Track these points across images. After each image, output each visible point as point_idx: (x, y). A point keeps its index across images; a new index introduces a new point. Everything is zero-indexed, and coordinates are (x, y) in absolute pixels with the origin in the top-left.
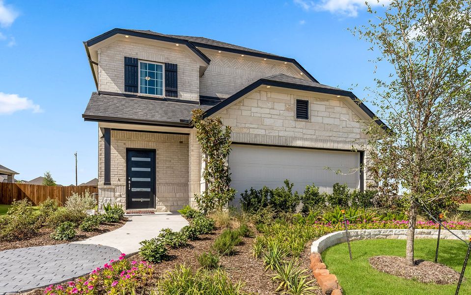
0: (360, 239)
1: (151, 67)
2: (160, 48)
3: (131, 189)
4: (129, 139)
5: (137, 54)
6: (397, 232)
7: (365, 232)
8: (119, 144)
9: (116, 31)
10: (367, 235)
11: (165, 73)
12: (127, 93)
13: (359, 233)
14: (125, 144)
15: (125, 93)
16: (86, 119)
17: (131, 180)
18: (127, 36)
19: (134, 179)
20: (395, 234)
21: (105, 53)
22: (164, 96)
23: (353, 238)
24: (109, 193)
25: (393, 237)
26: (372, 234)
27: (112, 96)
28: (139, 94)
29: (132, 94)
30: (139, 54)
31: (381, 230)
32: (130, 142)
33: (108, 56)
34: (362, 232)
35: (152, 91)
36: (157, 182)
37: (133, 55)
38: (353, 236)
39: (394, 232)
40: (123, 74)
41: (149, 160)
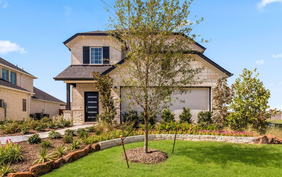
0: (164, 139)
1: (96, 50)
2: (100, 39)
3: (87, 112)
4: (86, 87)
5: (89, 44)
6: (191, 136)
7: (167, 136)
8: (81, 90)
9: (77, 35)
10: (169, 138)
11: (103, 52)
12: (84, 64)
13: (163, 136)
14: (83, 90)
15: (83, 64)
16: (56, 80)
17: (87, 108)
18: (83, 36)
19: (89, 107)
20: (190, 138)
21: (74, 46)
22: (102, 64)
23: (158, 139)
24: (68, 114)
25: (188, 139)
26: (172, 137)
27: (77, 67)
28: (90, 64)
29: (87, 64)
30: (90, 44)
31: (179, 135)
32: (86, 89)
33: (75, 47)
34: (165, 136)
35: (96, 62)
36: (99, 108)
37: (87, 45)
38: (158, 138)
39: (189, 137)
40: (82, 55)
41: (96, 97)
